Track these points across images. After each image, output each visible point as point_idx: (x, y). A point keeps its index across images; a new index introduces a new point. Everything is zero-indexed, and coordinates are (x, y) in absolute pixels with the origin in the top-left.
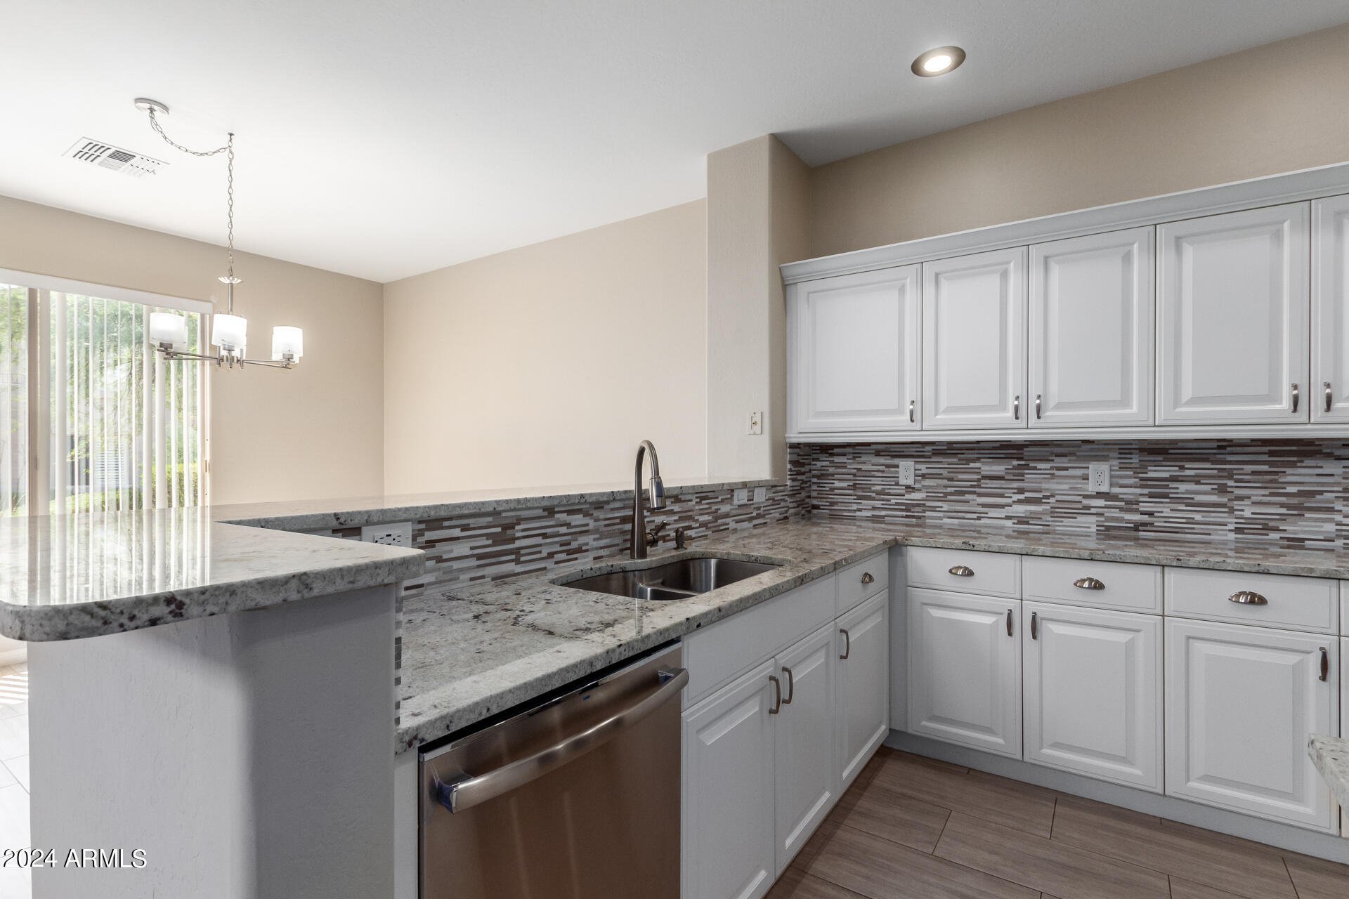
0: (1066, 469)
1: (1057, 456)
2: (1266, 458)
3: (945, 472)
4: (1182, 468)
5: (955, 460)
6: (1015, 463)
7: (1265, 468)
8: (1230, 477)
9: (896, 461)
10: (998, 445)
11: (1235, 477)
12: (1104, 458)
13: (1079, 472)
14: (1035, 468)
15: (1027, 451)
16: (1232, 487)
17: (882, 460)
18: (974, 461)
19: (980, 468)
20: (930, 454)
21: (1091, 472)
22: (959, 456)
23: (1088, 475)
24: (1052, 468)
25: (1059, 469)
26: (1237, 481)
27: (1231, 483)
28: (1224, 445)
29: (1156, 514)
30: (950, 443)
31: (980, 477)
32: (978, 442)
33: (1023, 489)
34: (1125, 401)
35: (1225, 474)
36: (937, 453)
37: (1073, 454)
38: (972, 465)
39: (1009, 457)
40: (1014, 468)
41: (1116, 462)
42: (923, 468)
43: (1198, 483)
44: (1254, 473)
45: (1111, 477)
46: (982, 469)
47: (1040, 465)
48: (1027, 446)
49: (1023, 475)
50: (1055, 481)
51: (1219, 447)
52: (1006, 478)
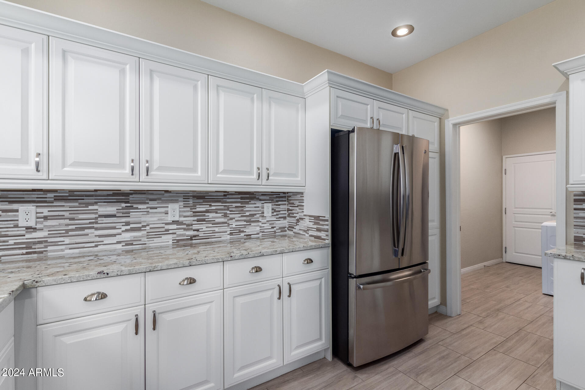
0: (156, 208)
1: (151, 200)
2: (239, 200)
3: (67, 214)
4: (211, 206)
5: (77, 204)
6: (124, 205)
7: (239, 205)
8: (228, 209)
10: (111, 193)
11: (230, 209)
12: (176, 201)
13: (163, 210)
14: (137, 208)
15: (131, 198)
16: (228, 214)
18: (92, 204)
19: (97, 210)
20: (53, 199)
21: (170, 210)
22: (79, 201)
23: (168, 211)
24: (147, 208)
25: (151, 208)
26: (231, 211)
27: (228, 212)
28: (226, 194)
29: (200, 230)
30: (71, 191)
31: (97, 216)
32: (96, 191)
33: (129, 222)
34: (194, 169)
35: (226, 208)
36: (57, 199)
37: (160, 199)
38: (90, 207)
39: (119, 201)
40: (123, 209)
41: (182, 203)
42: (45, 211)
43: (217, 213)
44: (236, 207)
45: (180, 212)
46: (99, 210)
47: (140, 206)
48: (132, 194)
49: (129, 213)
50: (150, 216)
51: (225, 195)
52: (117, 215)
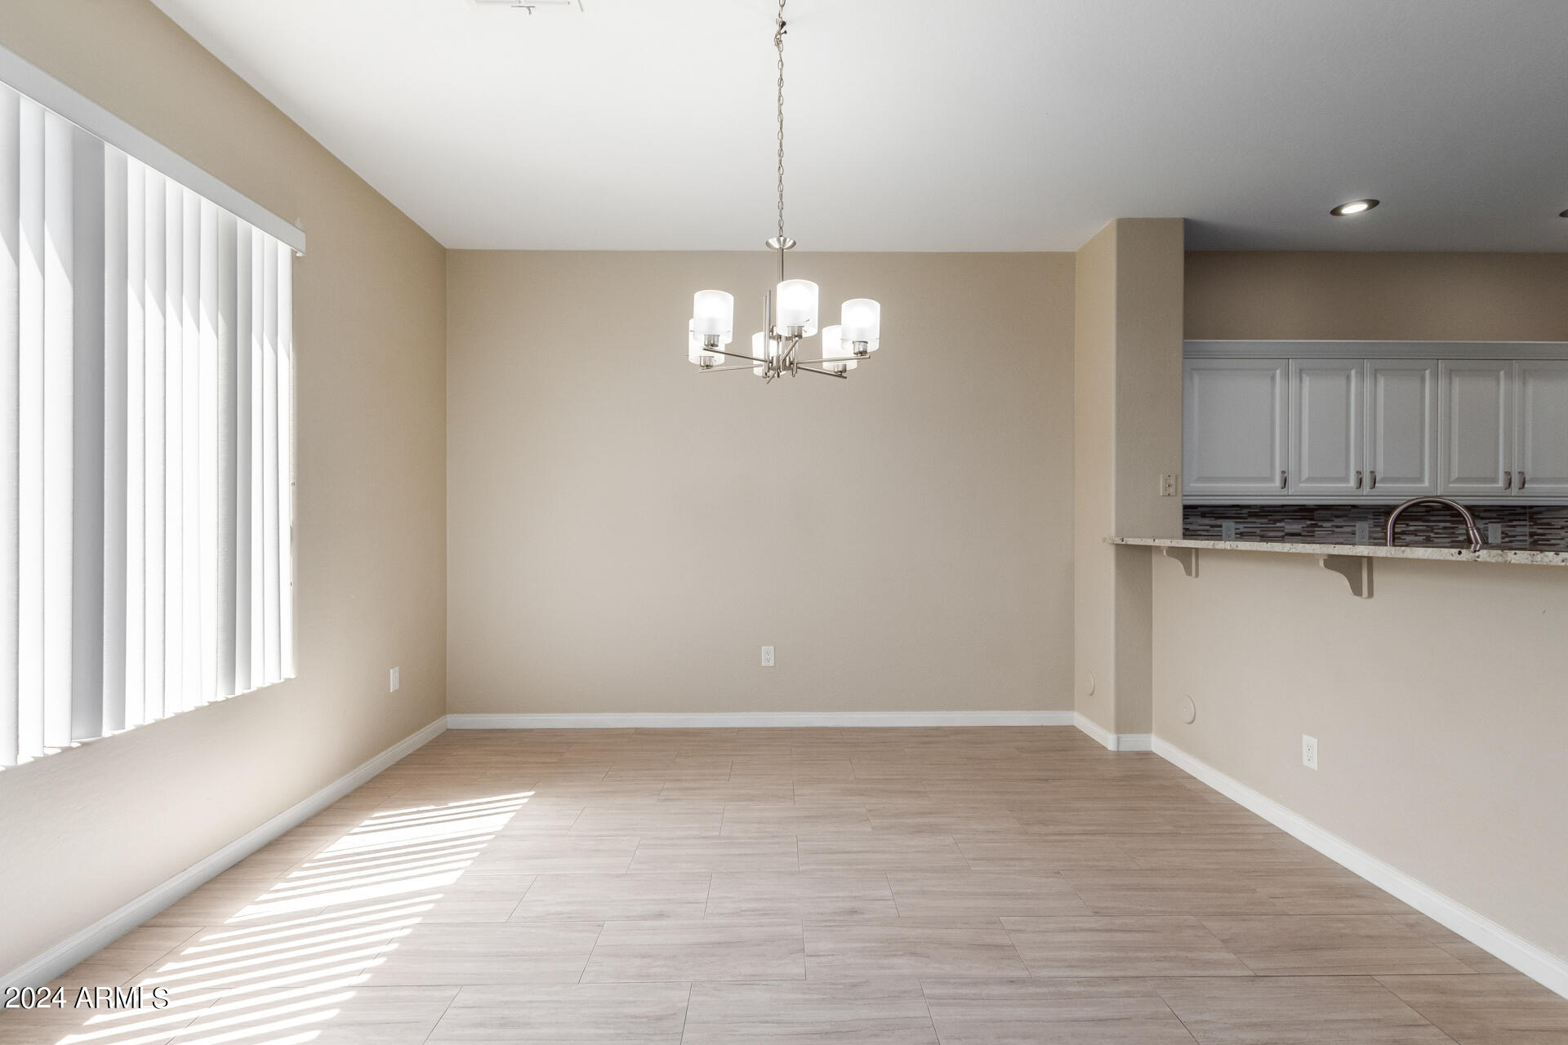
0: (1341, 527)
1: (1337, 517)
2: (1448, 518)
3: (1258, 531)
4: (1408, 525)
5: (1266, 521)
6: (1309, 522)
7: (1448, 525)
8: (1432, 531)
9: (1218, 522)
10: (1296, 508)
11: (1435, 531)
12: (1365, 519)
13: (1349, 529)
14: (1321, 527)
15: (1317, 514)
17: (1207, 521)
18: (1280, 521)
19: (1283, 527)
20: (1246, 515)
21: (1357, 529)
22: (1270, 517)
23: (1355, 531)
24: (1333, 526)
25: (1337, 527)
26: (1436, 533)
27: (1432, 535)
30: (1262, 507)
32: (1283, 506)
35: (1429, 529)
36: (1251, 515)
37: (1346, 516)
38: (1278, 524)
39: (1304, 518)
40: (1308, 527)
41: (1372, 522)
42: (1241, 526)
43: (1416, 535)
44: (1445, 528)
45: (1370, 532)
47: (1325, 524)
48: (1316, 510)
49: (1313, 532)
50: (1334, 536)
51: (1427, 511)
52: (1303, 534)
